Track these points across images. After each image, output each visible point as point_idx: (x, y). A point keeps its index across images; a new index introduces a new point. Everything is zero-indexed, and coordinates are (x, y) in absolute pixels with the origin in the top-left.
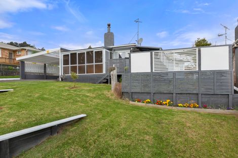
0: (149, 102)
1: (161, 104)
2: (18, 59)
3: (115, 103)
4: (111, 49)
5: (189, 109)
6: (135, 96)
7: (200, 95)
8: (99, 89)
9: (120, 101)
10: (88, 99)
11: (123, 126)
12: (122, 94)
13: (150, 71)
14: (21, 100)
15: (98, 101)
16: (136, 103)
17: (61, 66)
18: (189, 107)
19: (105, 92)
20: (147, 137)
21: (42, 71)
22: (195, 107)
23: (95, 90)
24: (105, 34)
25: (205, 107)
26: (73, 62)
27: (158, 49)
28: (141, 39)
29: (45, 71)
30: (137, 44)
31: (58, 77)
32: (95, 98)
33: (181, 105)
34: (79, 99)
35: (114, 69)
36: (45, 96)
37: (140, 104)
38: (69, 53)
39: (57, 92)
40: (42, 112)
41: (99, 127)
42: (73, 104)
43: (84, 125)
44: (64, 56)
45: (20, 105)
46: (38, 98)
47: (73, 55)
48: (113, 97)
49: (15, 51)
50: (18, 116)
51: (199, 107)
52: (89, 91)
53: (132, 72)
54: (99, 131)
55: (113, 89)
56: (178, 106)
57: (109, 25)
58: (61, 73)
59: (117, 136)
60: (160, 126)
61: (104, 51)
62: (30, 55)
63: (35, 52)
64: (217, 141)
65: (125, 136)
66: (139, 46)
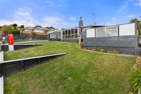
0: (94, 50)
1: (99, 51)
2: (48, 33)
3: (79, 50)
4: (81, 28)
5: (112, 54)
6: (88, 48)
7: (119, 48)
8: (74, 44)
9: (82, 49)
10: (69, 48)
11: (78, 58)
12: (83, 47)
13: (95, 37)
14: (46, 48)
15: (73, 49)
16: (88, 50)
17: (62, 35)
18: (112, 53)
19: (76, 46)
20: (85, 62)
21: (56, 38)
22: (116, 53)
23: (72, 45)
24: (79, 21)
25: (121, 53)
26: (66, 34)
27: (103, 26)
28: (96, 22)
29: (57, 38)
30: (93, 25)
31: (61, 40)
32: (71, 48)
33: (109, 52)
34: (65, 48)
35: (80, 36)
36: (54, 47)
37: (90, 51)
38: (65, 30)
39: (58, 45)
40: (52, 52)
41: (69, 58)
42: (63, 49)
43: (64, 56)
44: (63, 31)
45: (46, 49)
46: (52, 47)
47: (66, 31)
48: (79, 48)
49: (47, 30)
50: (44, 52)
51: (117, 53)
52: (70, 45)
53: (87, 37)
54: (68, 59)
55: (79, 44)
56: (107, 52)
57: (81, 17)
58: (62, 38)
59: (74, 61)
60: (93, 59)
61: (78, 29)
62: (52, 32)
63: (54, 30)
64: (117, 67)
65: (77, 61)
66: (94, 25)
